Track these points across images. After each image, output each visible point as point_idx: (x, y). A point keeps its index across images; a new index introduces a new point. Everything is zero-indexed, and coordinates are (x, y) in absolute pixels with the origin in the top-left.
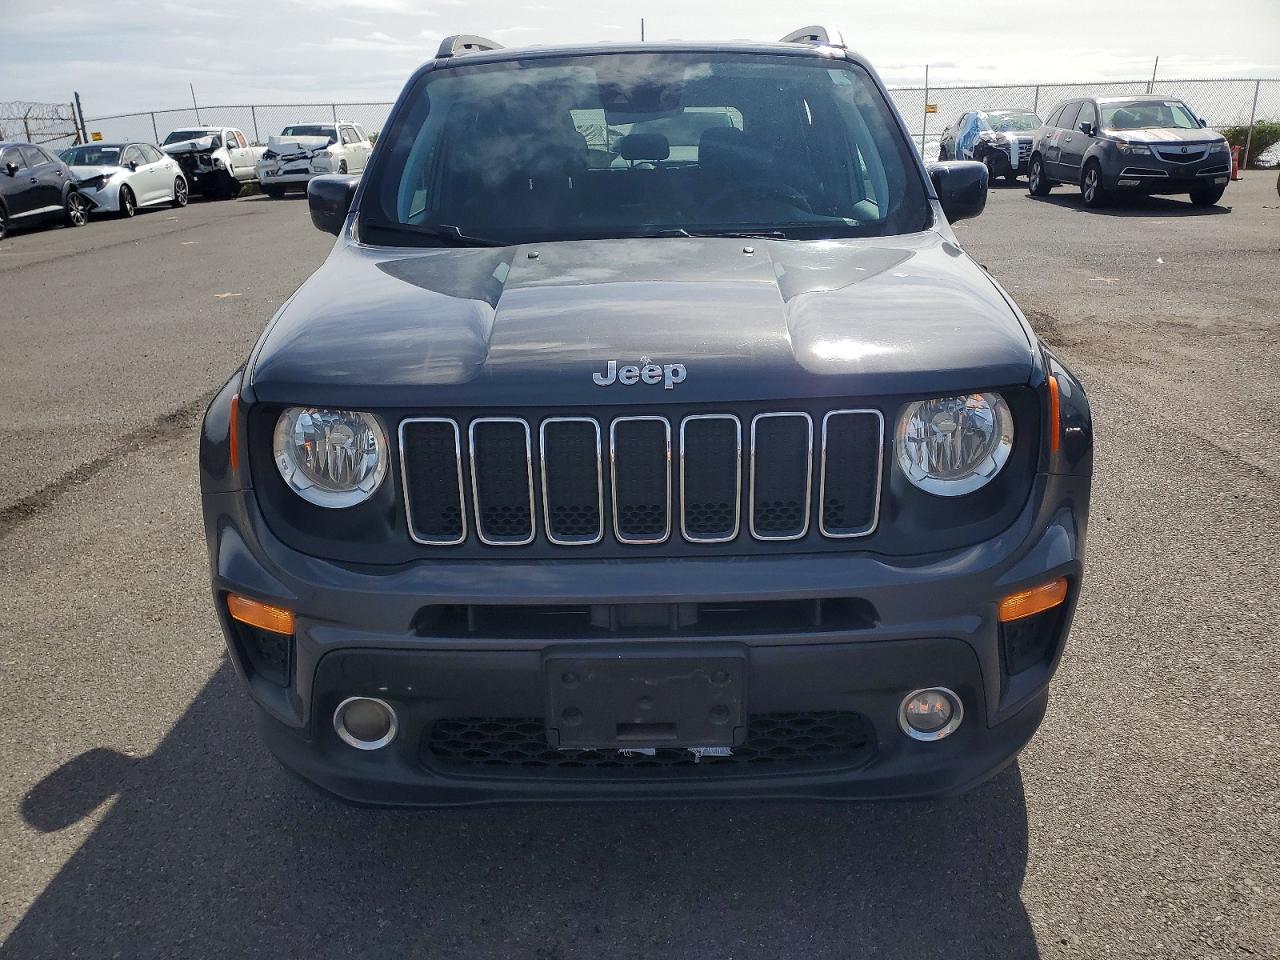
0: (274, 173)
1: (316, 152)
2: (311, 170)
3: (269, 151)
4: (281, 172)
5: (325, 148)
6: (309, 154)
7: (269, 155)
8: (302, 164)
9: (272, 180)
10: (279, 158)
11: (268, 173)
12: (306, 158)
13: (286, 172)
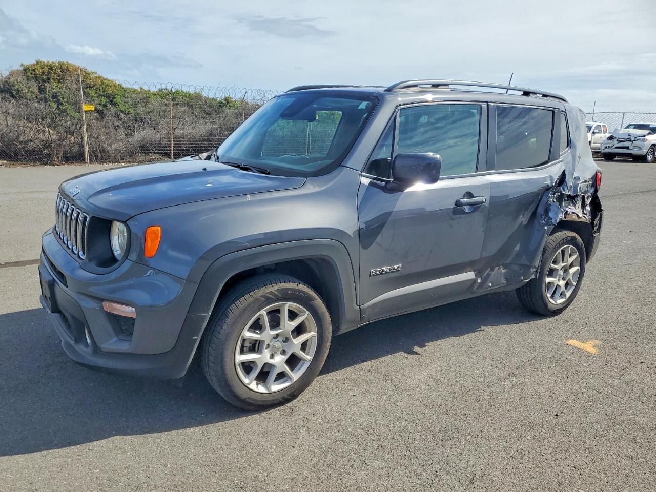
0: (610, 147)
1: (638, 138)
2: (631, 147)
3: (612, 136)
4: (614, 147)
5: (644, 136)
6: (633, 139)
7: (611, 138)
8: (626, 144)
9: (607, 151)
10: (615, 140)
11: (606, 147)
12: (631, 141)
13: (617, 148)
